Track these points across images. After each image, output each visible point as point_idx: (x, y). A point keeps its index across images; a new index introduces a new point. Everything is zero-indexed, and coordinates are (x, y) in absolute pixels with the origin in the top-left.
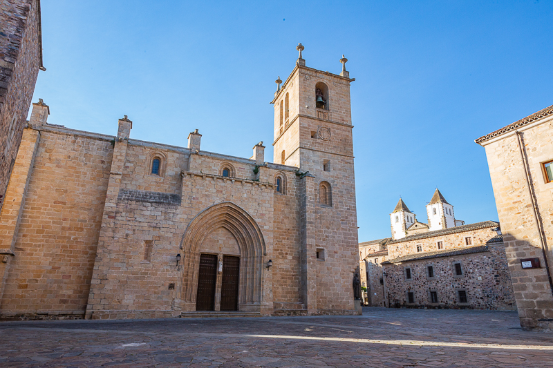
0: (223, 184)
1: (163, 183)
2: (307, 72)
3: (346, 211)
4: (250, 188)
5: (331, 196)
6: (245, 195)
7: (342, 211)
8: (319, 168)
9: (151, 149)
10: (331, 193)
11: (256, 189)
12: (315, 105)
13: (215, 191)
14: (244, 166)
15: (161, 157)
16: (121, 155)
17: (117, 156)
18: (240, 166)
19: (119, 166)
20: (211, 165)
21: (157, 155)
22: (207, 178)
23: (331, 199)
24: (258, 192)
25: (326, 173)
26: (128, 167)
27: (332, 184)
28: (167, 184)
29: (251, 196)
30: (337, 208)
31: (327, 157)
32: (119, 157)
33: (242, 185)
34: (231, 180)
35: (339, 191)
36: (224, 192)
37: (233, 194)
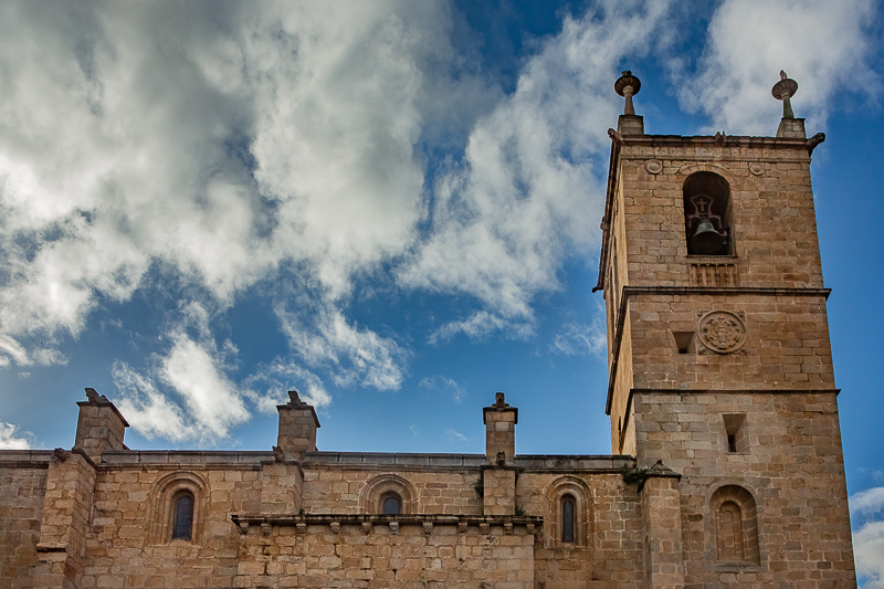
0: (363, 539)
1: (198, 561)
2: (649, 151)
3: (814, 574)
4: (453, 540)
5: (755, 533)
6: (437, 564)
7: (800, 575)
8: (706, 445)
9: (160, 468)
10: (755, 522)
11: (473, 541)
12: (683, 251)
13: (336, 562)
14: (445, 478)
15: (192, 488)
16: (64, 498)
17: (54, 500)
18: (430, 478)
19: (59, 527)
20: (340, 489)
21: (183, 486)
22: (312, 529)
23: (756, 541)
24: (478, 550)
25: (733, 458)
26: (99, 529)
27: (756, 493)
28: (210, 562)
29: (455, 563)
30: (778, 567)
31: (735, 405)
32: (59, 504)
33: (427, 534)
34: (387, 524)
35: (786, 512)
36: (366, 563)
37: (395, 564)
